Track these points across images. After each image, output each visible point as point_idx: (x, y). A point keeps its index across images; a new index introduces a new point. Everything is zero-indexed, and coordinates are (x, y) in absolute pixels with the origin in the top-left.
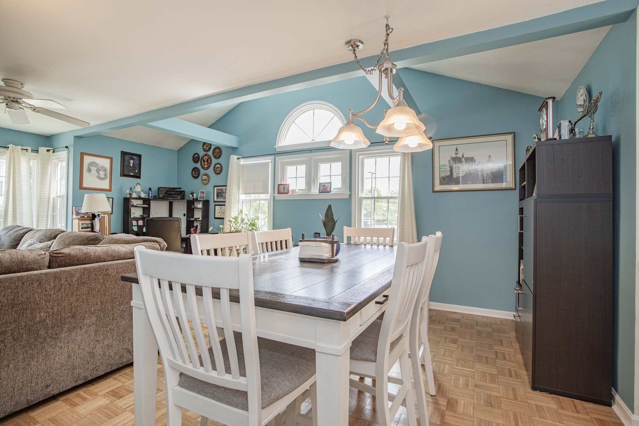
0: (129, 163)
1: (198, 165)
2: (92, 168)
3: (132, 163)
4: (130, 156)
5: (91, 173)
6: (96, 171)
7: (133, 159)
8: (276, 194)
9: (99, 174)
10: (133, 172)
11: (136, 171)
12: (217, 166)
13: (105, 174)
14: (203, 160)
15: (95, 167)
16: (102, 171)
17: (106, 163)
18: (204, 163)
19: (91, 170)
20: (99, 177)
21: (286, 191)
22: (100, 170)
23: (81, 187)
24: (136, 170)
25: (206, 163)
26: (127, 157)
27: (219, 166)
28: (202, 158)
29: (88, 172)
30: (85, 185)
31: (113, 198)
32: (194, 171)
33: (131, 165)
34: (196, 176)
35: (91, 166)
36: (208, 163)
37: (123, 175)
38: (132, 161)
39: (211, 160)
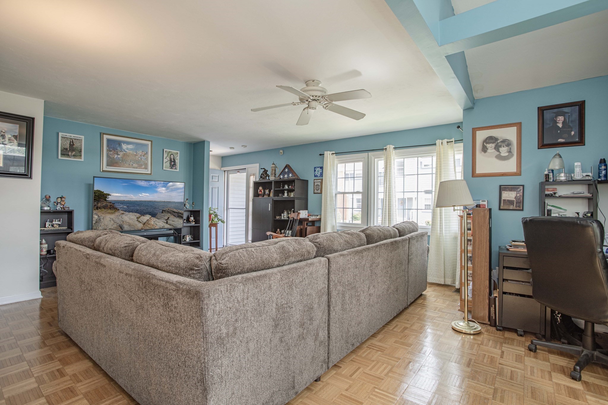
0: (556, 122)
2: (488, 146)
3: (561, 122)
4: (556, 110)
5: (487, 153)
6: (495, 148)
7: (563, 114)
9: (499, 152)
10: (566, 135)
11: (573, 133)
13: (509, 150)
15: (493, 143)
16: (504, 147)
17: (510, 134)
19: (487, 149)
20: (500, 157)
22: (500, 146)
23: (474, 174)
24: (572, 131)
26: (548, 115)
29: (483, 153)
30: (478, 171)
31: (523, 186)
33: (560, 125)
35: (487, 143)
37: (543, 145)
38: (561, 119)
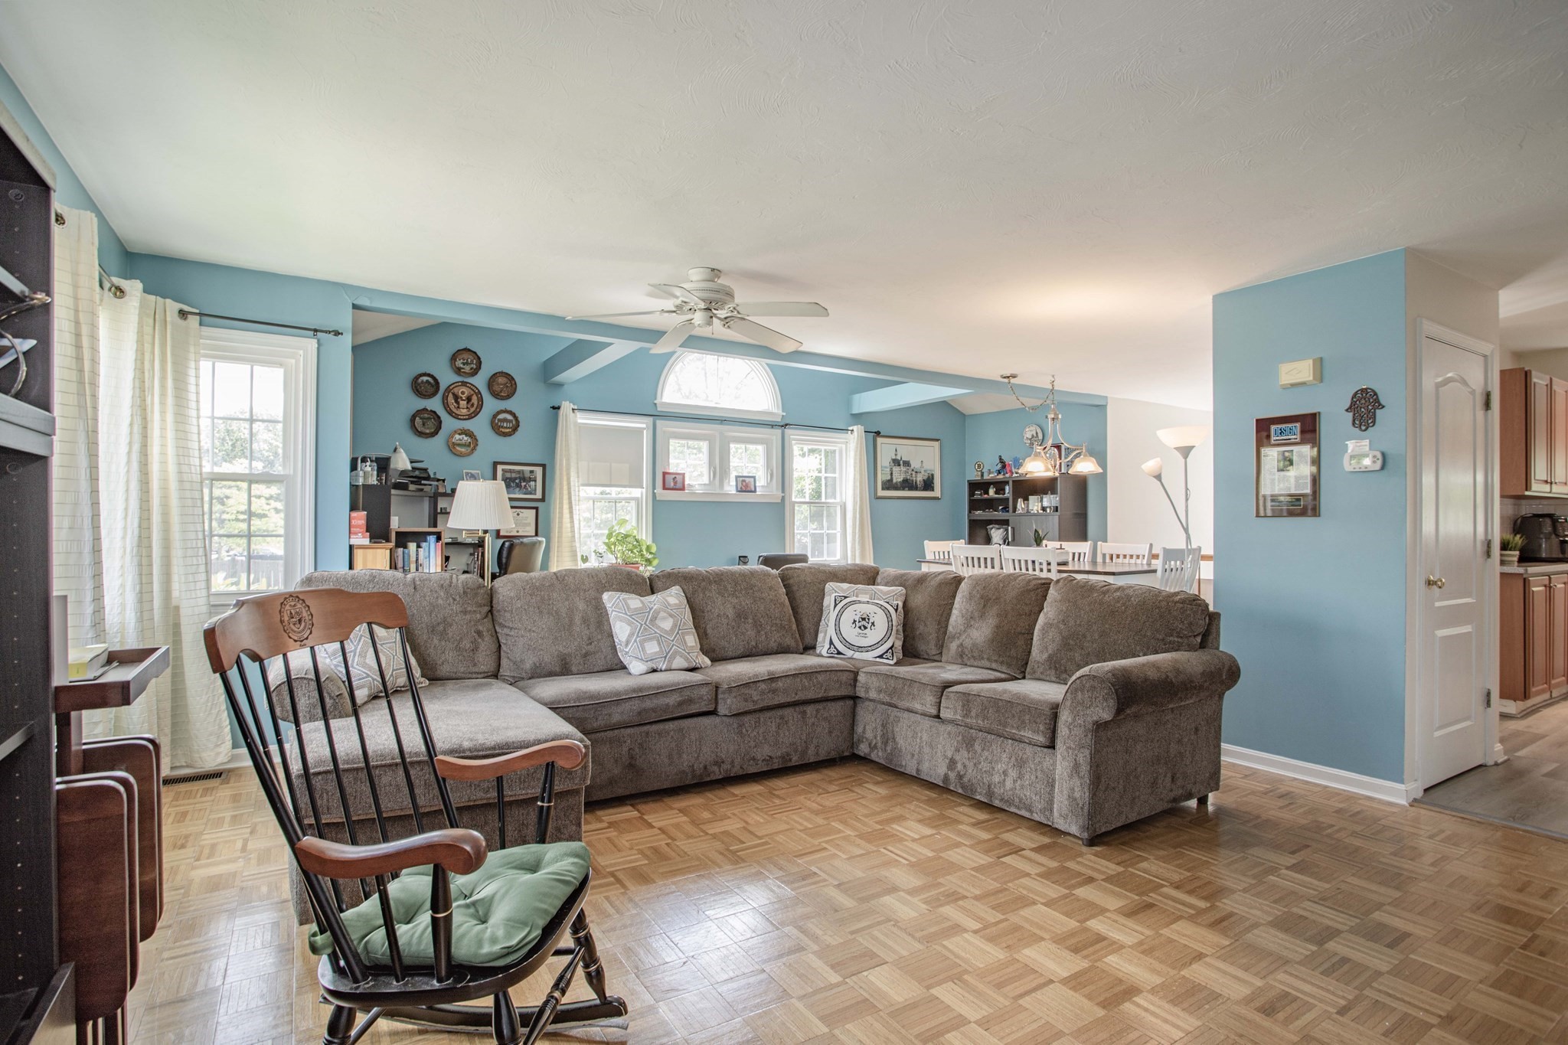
1: (435, 404)
8: (659, 490)
12: (501, 416)
14: (451, 395)
18: (457, 402)
21: (679, 485)
25: (463, 403)
27: (509, 417)
28: (448, 390)
32: (421, 418)
34: (428, 431)
36: (473, 405)
39: (481, 400)
